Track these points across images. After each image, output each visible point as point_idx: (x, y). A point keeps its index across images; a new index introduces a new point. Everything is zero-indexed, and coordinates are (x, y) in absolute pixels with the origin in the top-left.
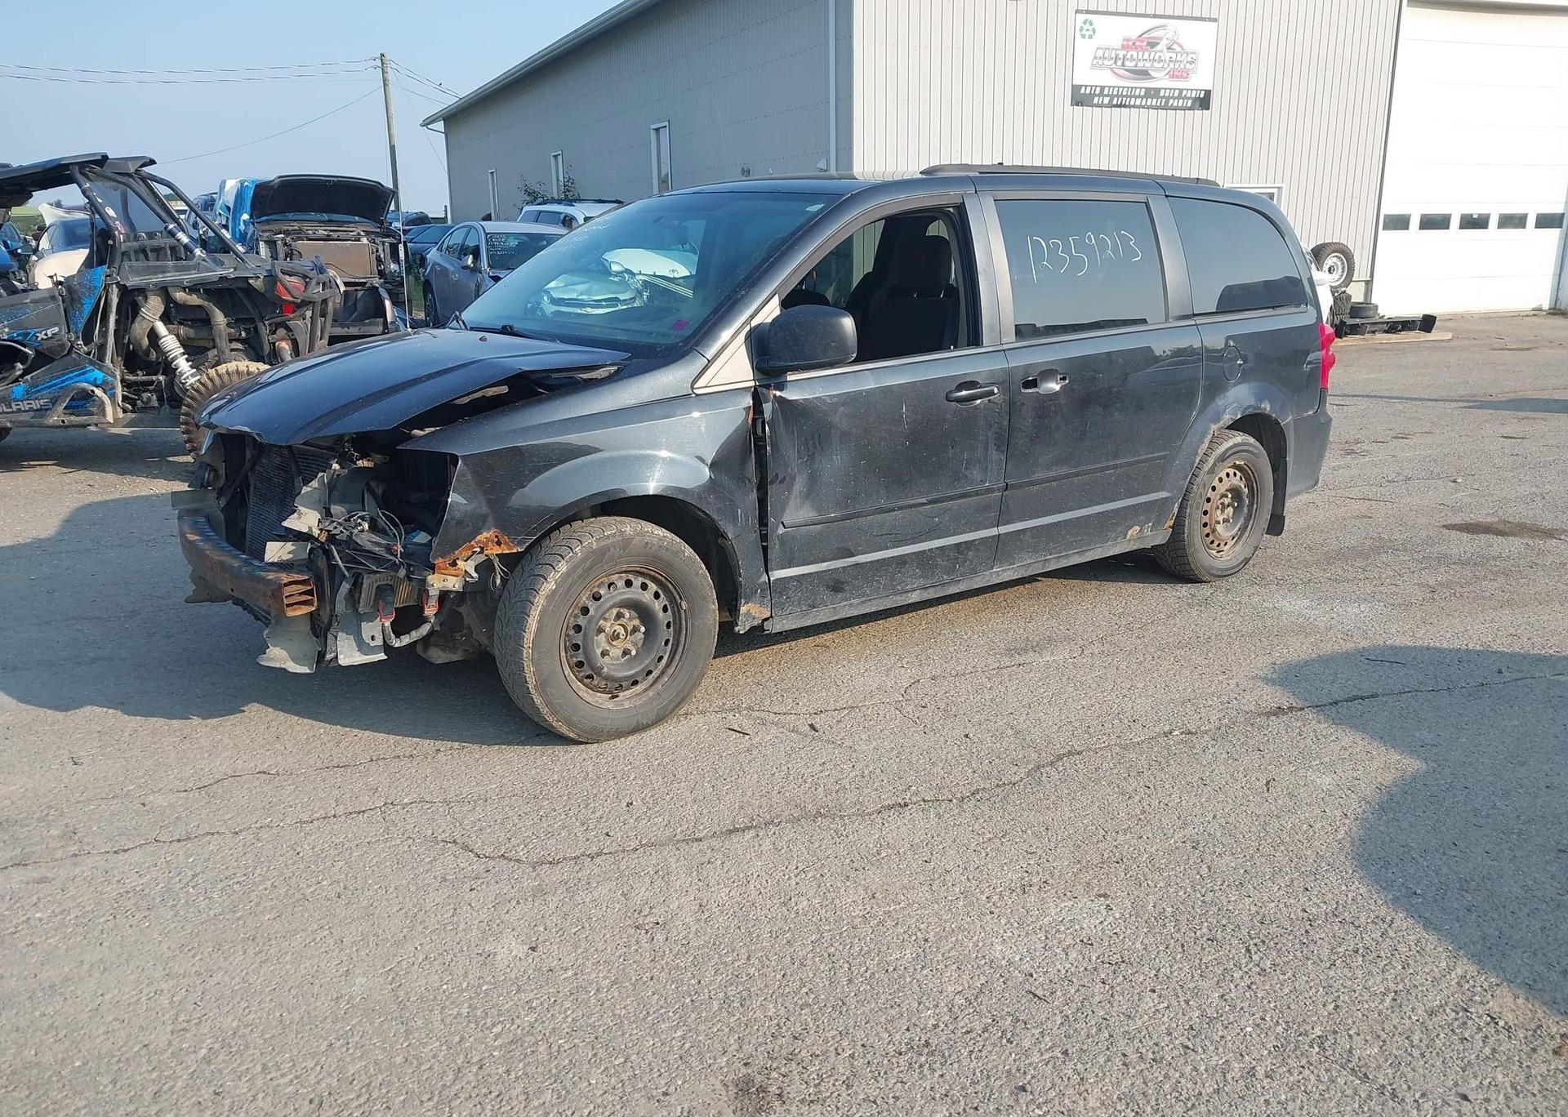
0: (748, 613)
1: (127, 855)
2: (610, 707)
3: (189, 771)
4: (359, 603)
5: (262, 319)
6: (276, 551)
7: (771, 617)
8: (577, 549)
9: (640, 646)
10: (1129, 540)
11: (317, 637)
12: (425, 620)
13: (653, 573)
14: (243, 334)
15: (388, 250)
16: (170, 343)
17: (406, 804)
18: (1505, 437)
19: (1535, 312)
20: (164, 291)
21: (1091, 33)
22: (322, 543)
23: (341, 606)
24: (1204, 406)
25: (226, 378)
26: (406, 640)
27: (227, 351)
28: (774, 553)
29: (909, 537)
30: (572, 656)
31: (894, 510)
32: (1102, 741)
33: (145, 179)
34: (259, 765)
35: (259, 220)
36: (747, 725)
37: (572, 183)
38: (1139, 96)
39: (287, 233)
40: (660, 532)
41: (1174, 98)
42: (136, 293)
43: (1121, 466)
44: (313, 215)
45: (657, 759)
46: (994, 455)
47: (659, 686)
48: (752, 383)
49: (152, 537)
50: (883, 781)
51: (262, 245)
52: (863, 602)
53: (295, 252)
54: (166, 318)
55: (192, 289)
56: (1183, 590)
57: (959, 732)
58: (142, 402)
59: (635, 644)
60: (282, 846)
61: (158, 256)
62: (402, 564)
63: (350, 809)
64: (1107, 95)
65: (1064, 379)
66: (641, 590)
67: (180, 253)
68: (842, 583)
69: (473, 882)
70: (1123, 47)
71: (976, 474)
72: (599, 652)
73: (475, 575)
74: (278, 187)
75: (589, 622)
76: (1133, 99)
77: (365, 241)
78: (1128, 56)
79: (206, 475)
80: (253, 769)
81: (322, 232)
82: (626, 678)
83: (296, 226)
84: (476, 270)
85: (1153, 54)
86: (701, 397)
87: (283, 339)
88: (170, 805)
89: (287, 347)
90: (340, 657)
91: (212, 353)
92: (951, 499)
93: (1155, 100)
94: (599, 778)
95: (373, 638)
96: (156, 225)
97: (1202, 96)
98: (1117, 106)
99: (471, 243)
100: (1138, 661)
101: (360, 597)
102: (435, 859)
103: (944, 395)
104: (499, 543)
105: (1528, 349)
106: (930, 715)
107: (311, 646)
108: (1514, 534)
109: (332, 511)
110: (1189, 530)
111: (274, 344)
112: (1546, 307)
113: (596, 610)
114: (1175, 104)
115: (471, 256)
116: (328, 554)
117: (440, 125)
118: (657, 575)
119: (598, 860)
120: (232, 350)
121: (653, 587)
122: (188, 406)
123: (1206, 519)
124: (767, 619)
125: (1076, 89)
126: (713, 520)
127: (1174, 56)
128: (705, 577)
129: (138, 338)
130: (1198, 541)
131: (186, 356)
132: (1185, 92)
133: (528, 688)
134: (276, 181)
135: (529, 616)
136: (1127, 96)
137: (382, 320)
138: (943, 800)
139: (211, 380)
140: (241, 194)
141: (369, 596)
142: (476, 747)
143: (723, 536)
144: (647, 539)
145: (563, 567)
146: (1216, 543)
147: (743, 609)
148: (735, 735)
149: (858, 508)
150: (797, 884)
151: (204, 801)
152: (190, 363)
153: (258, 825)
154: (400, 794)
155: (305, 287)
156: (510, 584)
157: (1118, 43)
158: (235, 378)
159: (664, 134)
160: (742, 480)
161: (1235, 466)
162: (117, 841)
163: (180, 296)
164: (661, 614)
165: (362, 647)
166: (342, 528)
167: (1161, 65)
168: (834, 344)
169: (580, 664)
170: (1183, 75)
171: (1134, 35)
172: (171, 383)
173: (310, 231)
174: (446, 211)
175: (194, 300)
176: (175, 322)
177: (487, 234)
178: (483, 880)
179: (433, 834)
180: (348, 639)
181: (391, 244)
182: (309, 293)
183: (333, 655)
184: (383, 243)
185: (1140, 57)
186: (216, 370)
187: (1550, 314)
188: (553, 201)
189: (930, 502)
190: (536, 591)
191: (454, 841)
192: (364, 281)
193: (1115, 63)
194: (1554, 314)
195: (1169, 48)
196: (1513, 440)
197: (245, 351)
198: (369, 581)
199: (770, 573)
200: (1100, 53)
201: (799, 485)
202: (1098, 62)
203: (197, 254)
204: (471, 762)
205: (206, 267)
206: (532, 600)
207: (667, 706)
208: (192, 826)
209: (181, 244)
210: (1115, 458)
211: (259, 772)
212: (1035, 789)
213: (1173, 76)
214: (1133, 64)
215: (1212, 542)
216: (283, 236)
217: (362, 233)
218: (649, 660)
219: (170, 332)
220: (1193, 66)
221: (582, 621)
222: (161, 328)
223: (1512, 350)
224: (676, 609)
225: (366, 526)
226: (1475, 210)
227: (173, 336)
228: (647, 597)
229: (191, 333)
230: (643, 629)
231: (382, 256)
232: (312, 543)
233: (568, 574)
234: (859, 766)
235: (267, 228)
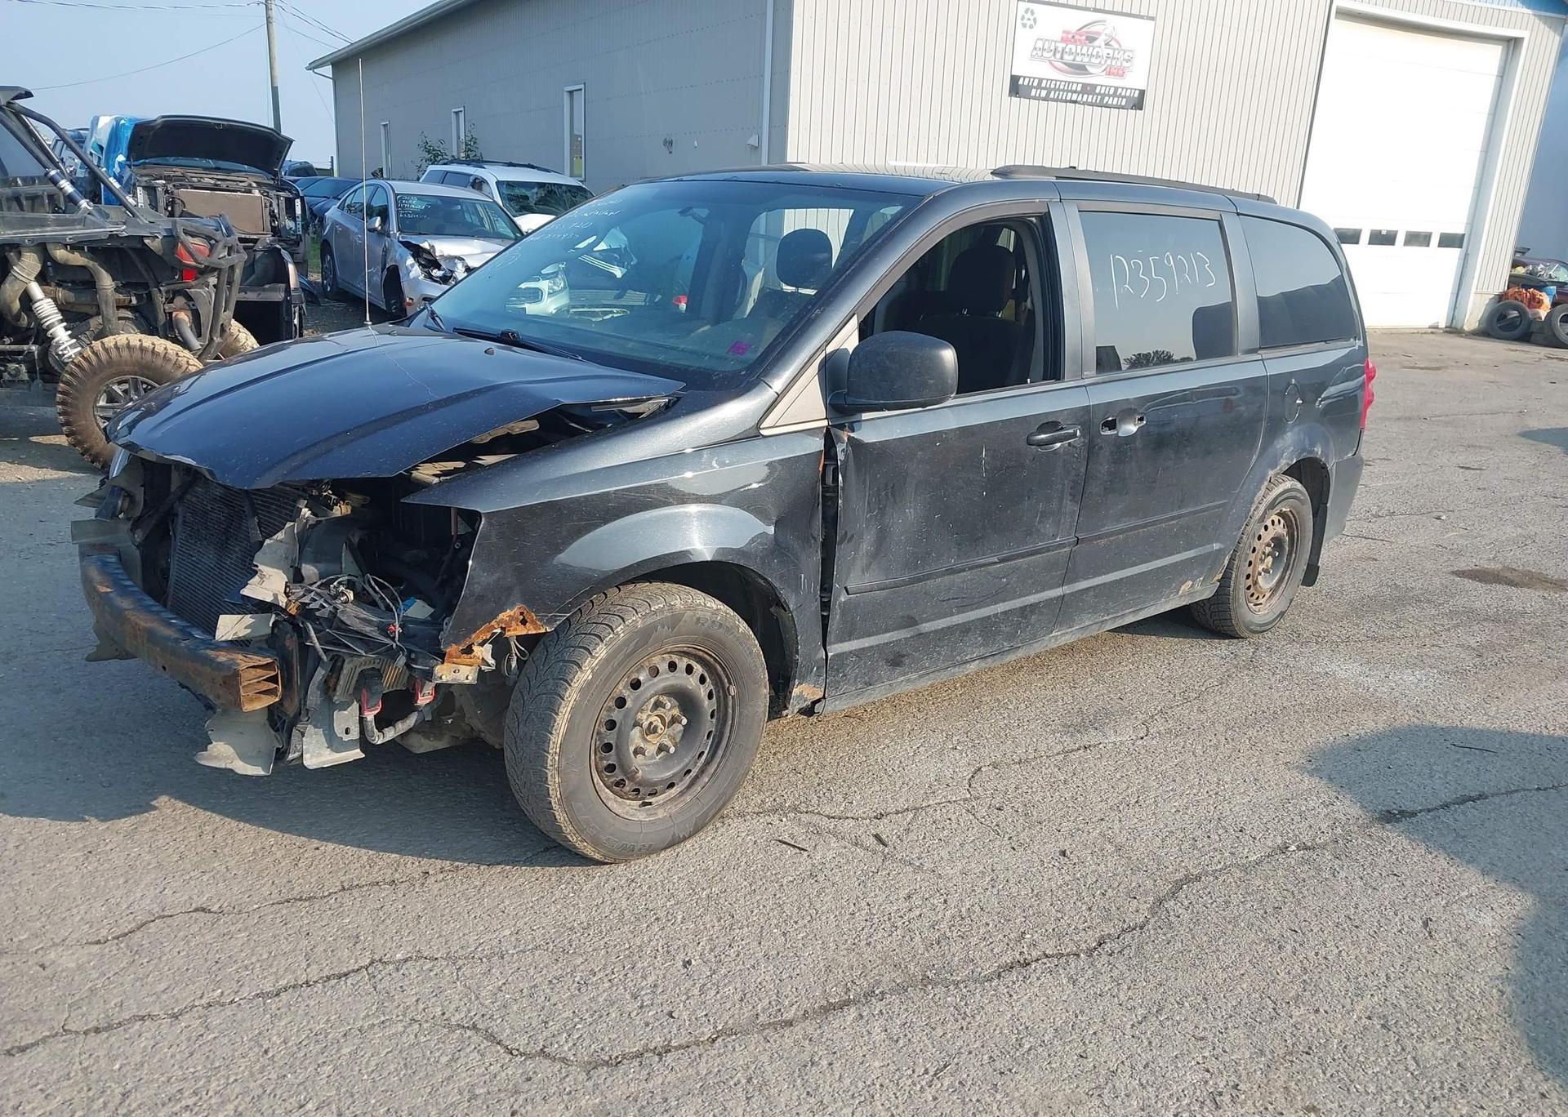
0: (800, 696)
1: (25, 1058)
2: (642, 818)
3: (99, 910)
4: (335, 690)
5: (158, 284)
6: (230, 626)
7: (824, 697)
8: (619, 629)
9: (678, 740)
10: (1181, 596)
11: (277, 731)
12: (414, 709)
13: (701, 653)
14: (134, 301)
15: (283, 205)
16: (46, 308)
17: (399, 961)
18: (1462, 467)
19: (1434, 330)
20: (42, 248)
21: (1032, 22)
22: (290, 615)
23: (314, 697)
24: (1264, 449)
25: (114, 354)
26: (390, 734)
27: (114, 320)
28: (834, 625)
29: (976, 600)
30: (602, 759)
31: (964, 570)
32: (1216, 860)
33: (19, 114)
34: (195, 897)
35: (136, 163)
36: (801, 836)
37: (475, 143)
38: (1075, 92)
39: (168, 179)
40: (714, 604)
41: (1109, 96)
42: (7, 248)
43: (1185, 515)
44: (197, 161)
45: (703, 889)
46: (1070, 506)
47: (697, 788)
48: (825, 423)
49: (24, 546)
50: (988, 925)
51: (139, 190)
52: (921, 677)
53: (178, 201)
54: (42, 279)
55: (75, 247)
56: (1223, 647)
57: (1052, 848)
58: (9, 373)
59: (672, 738)
60: (242, 1038)
61: (33, 206)
62: (402, 649)
63: (326, 972)
64: (1045, 88)
65: (1141, 419)
66: (685, 674)
67: (62, 205)
68: (903, 656)
69: (512, 1099)
70: (1063, 40)
71: (1049, 527)
72: (632, 749)
73: (492, 661)
74: (162, 127)
75: (626, 716)
76: (1070, 94)
77: (256, 193)
78: (1067, 50)
79: (120, 502)
80: (188, 905)
81: (208, 180)
82: (662, 781)
83: (179, 172)
84: (384, 233)
85: (1091, 48)
86: (767, 439)
87: (181, 309)
88: (79, 967)
89: (187, 319)
90: (306, 756)
91: (94, 323)
92: (1023, 556)
93: (1091, 96)
94: (639, 919)
95: (347, 731)
96: (36, 170)
97: (1136, 95)
98: (1053, 100)
99: (377, 203)
100: (1211, 743)
101: (336, 684)
102: (454, 1060)
103: (1025, 437)
104: (524, 622)
105: (1438, 369)
106: (1010, 820)
107: (268, 741)
108: (1527, 586)
109: (304, 572)
110: (1235, 583)
111: (171, 314)
112: (1442, 325)
113: (634, 701)
114: (1110, 102)
115: (379, 218)
116: (302, 634)
117: (328, 70)
118: (706, 656)
119: (669, 1059)
120: (120, 318)
121: (698, 669)
122: (67, 383)
123: (1250, 570)
124: (819, 701)
125: (1014, 80)
126: (774, 588)
127: (1111, 52)
128: (758, 655)
129: (8, 300)
130: (1242, 593)
131: (65, 324)
132: (1120, 91)
133: (550, 803)
134: (159, 121)
135: (557, 714)
136: (1063, 90)
137: (283, 285)
138: (1068, 955)
139: (95, 353)
140: (116, 133)
141: (348, 682)
142: (473, 867)
143: (782, 605)
144: (699, 614)
145: (601, 651)
146: (1255, 596)
147: (796, 691)
148: (791, 851)
149: (927, 570)
150: (935, 1099)
151: (125, 962)
152: (70, 332)
153: (204, 1001)
154: (389, 944)
155: (211, 251)
156: (529, 669)
157: (1058, 36)
158: (125, 353)
159: (579, 98)
160: (807, 539)
161: (1280, 514)
162: (9, 1032)
163: (60, 254)
164: (706, 702)
165: (334, 743)
166: (322, 601)
167: (1098, 61)
168: (932, 382)
169: (611, 768)
170: (1120, 73)
171: (1074, 28)
172: (45, 353)
173: (194, 176)
174: (332, 162)
175: (77, 259)
176: (53, 284)
177: (397, 195)
178: (525, 1096)
179: (443, 1014)
180: (316, 734)
181: (287, 199)
182: (214, 259)
183: (297, 755)
184: (278, 197)
185: (1079, 51)
186: (103, 343)
187: (1446, 332)
188: (456, 161)
189: (1001, 561)
190: (566, 681)
191: (474, 1027)
192: (255, 237)
193: (1054, 55)
194: (1451, 333)
195: (1107, 44)
196: (1473, 472)
197: (135, 322)
198: (351, 665)
199: (828, 648)
200: (1040, 44)
201: (867, 544)
202: (1037, 53)
203: (83, 206)
204: (471, 892)
205: (94, 222)
206: (562, 693)
207: (706, 812)
208: (112, 1004)
209: (64, 193)
210: (1180, 508)
211: (196, 910)
212: (1169, 936)
213: (1109, 72)
214: (1071, 57)
215: (1252, 595)
216: (164, 182)
217: (254, 185)
218: (690, 758)
219: (47, 295)
220: (1128, 64)
221: (616, 715)
222: (36, 290)
223: (1422, 369)
224: (721, 694)
225: (351, 595)
226: (1384, 227)
227: (50, 300)
228: (692, 682)
229: (71, 296)
230: (685, 721)
231: (276, 211)
232: (277, 615)
233: (607, 661)
234: (952, 902)
235: (145, 172)
